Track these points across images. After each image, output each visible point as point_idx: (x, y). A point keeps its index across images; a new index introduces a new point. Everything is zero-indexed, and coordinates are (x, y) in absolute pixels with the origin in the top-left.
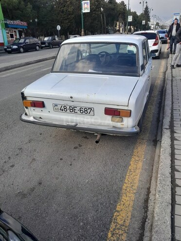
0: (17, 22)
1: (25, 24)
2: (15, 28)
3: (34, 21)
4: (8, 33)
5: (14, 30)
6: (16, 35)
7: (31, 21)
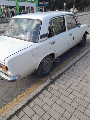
0: (44, 3)
1: (48, 3)
2: (42, 6)
3: (53, 1)
4: (39, 8)
5: (42, 7)
6: (43, 9)
7: (52, 1)
